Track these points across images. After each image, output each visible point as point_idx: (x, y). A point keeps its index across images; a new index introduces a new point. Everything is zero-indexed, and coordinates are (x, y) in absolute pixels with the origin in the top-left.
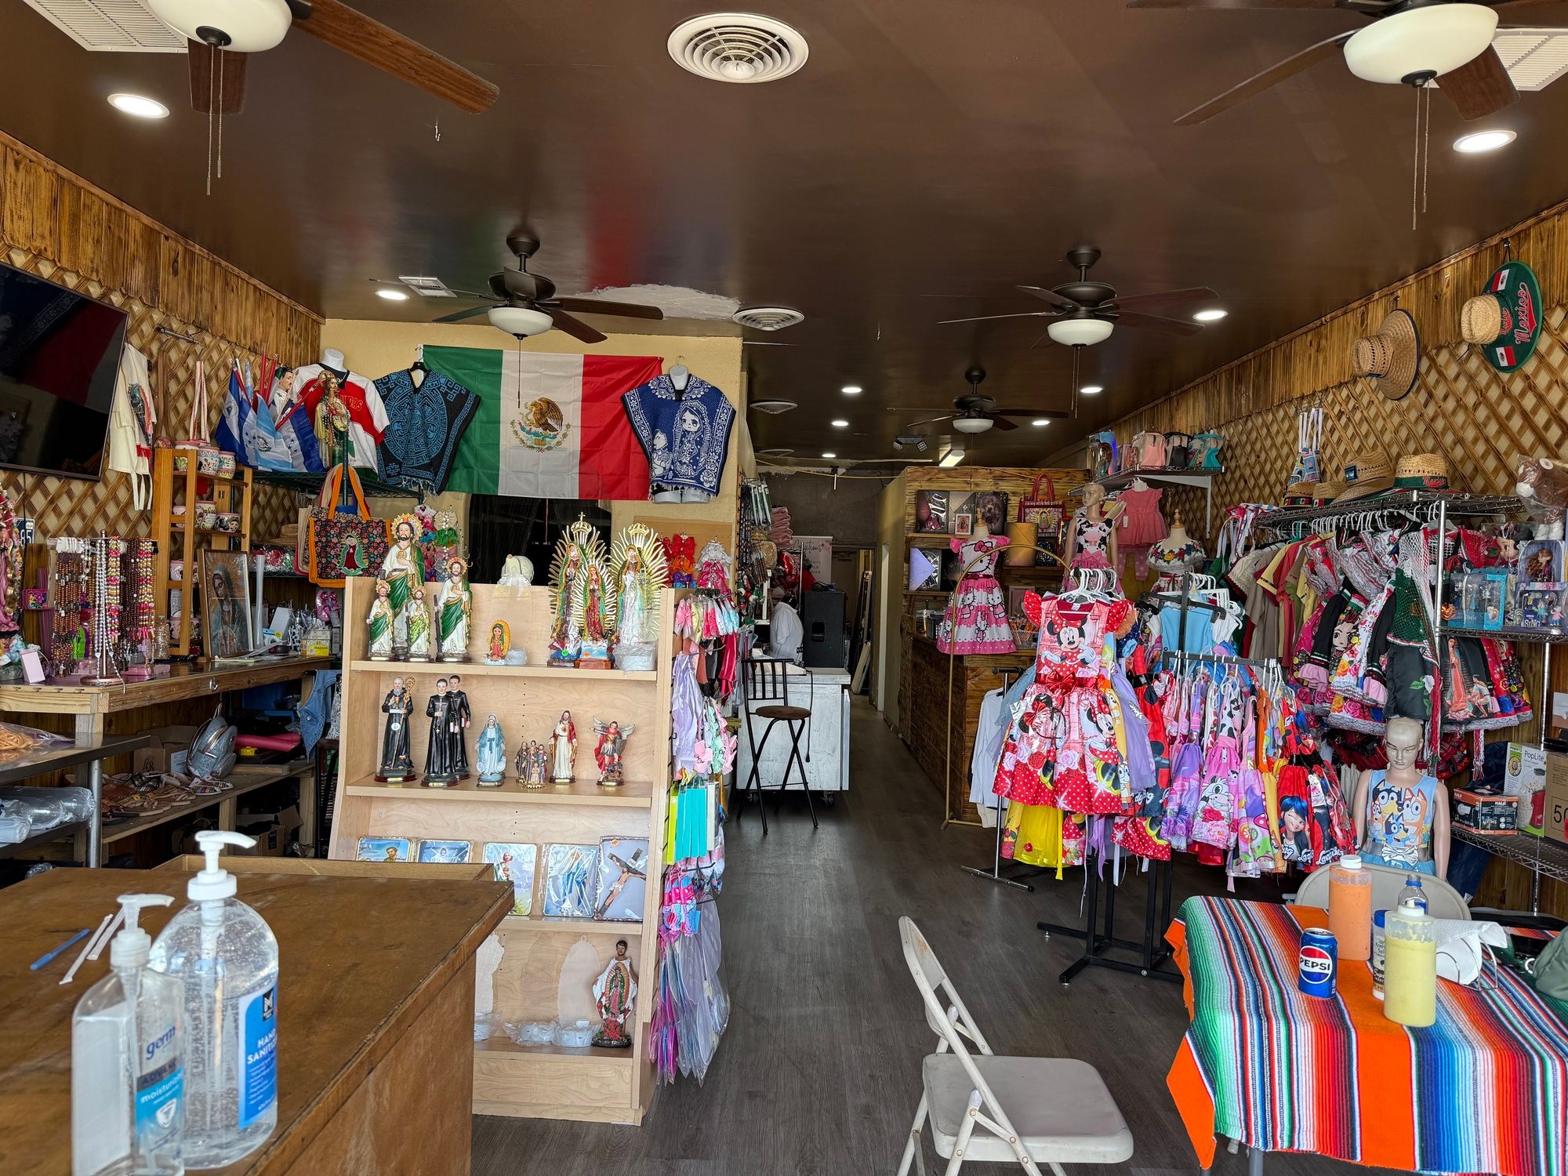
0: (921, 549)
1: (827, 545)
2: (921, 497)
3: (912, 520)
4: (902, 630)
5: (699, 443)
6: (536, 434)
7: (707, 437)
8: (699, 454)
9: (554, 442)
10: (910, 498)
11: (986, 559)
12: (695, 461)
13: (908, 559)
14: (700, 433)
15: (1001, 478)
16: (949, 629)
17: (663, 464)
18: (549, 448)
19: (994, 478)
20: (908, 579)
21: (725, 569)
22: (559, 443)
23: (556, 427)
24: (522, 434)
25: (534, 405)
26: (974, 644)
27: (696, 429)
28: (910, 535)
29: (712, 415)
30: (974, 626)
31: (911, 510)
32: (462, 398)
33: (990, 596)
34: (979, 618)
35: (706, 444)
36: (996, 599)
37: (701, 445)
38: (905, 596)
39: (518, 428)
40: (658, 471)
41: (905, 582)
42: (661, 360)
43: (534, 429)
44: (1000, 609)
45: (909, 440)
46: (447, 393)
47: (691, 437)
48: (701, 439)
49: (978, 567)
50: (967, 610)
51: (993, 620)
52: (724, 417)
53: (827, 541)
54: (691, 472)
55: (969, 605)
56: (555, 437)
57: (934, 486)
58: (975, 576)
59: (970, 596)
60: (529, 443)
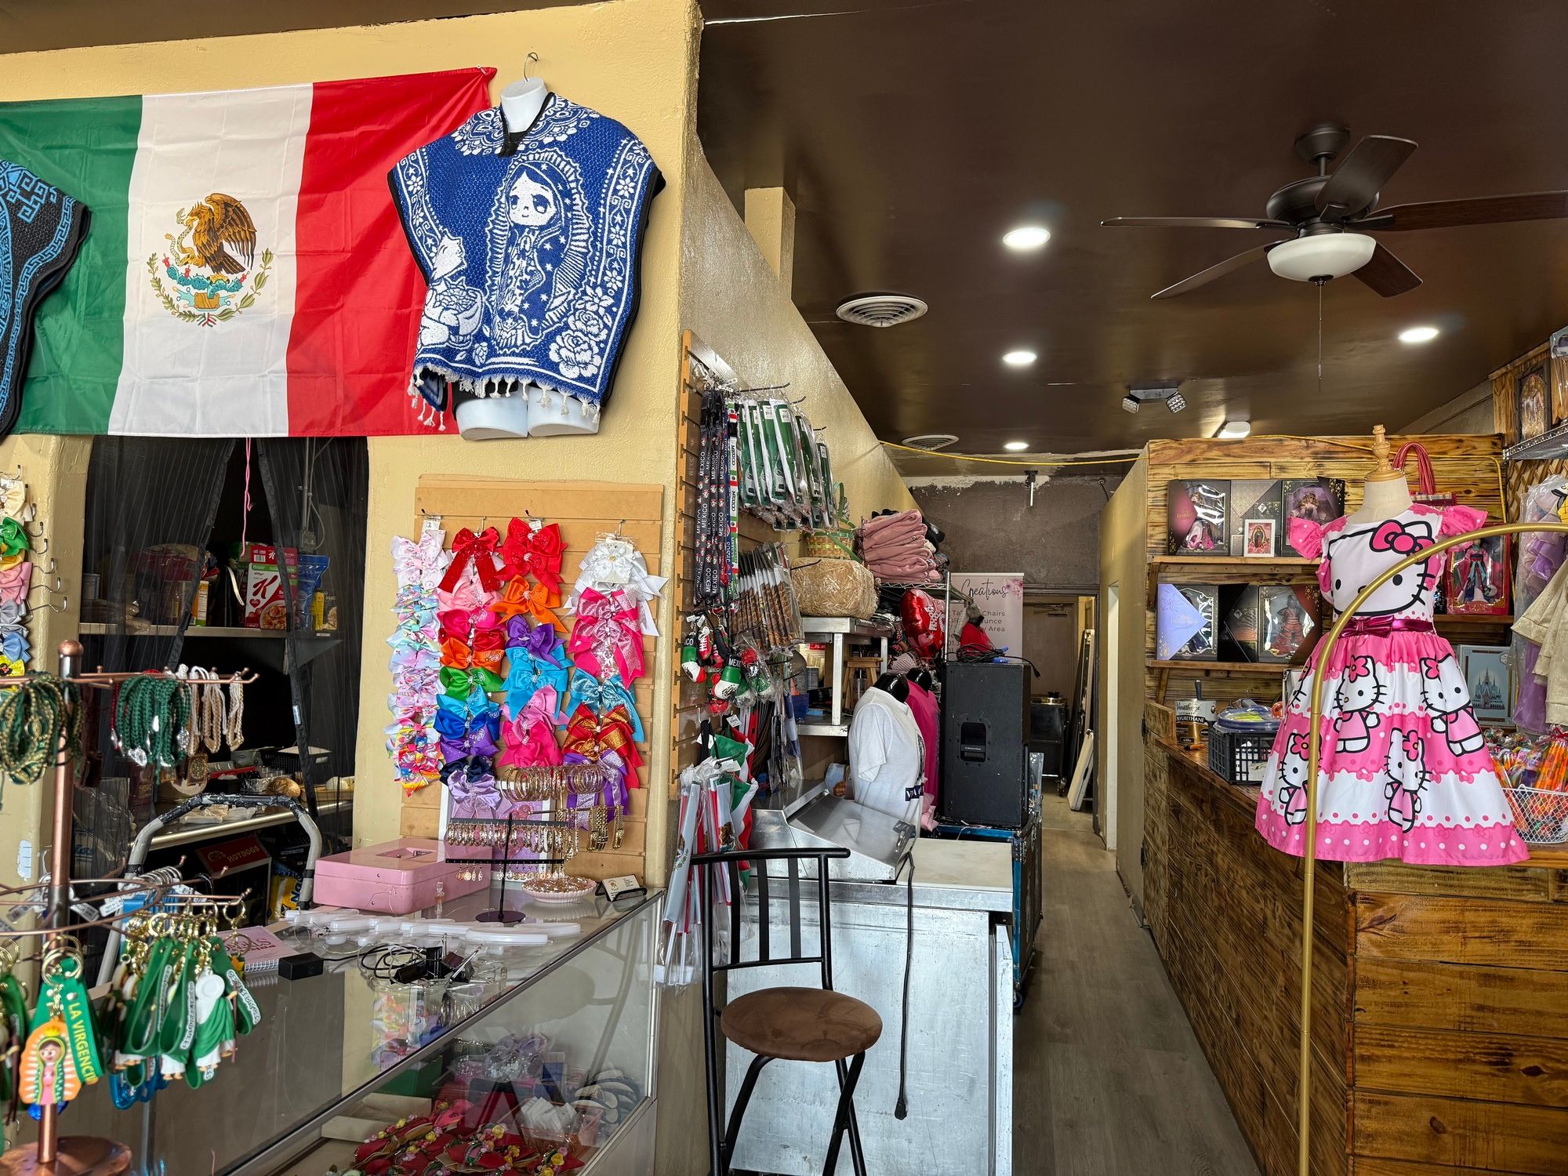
0: (1179, 586)
1: (1016, 587)
2: (1176, 490)
3: (1159, 535)
4: (1145, 731)
5: (553, 255)
6: (199, 283)
7: (579, 242)
8: (547, 288)
9: (239, 295)
10: (1155, 496)
11: (1412, 575)
12: (536, 308)
13: (1153, 603)
14: (555, 231)
15: (1329, 455)
16: (1296, 780)
17: (449, 318)
18: (226, 315)
19: (1315, 454)
20: (1155, 640)
21: (646, 611)
22: (247, 301)
23: (240, 259)
24: (169, 285)
25: (197, 213)
26: (1381, 829)
27: (543, 220)
28: (1158, 559)
29: (594, 186)
30: (1380, 777)
31: (1159, 517)
32: (50, 214)
33: (1432, 686)
34: (1396, 753)
35: (572, 263)
36: (1450, 694)
37: (557, 262)
38: (1150, 669)
39: (162, 272)
40: (432, 334)
41: (1149, 644)
42: (491, 73)
43: (195, 271)
44: (1466, 725)
45: (1153, 393)
46: (19, 204)
47: (527, 242)
48: (558, 247)
49: (1388, 598)
50: (1356, 726)
51: (1447, 760)
52: (626, 187)
53: (1015, 580)
54: (521, 336)
55: (1364, 713)
56: (238, 285)
57: (1200, 473)
58: (1377, 625)
59: (1366, 684)
60: (183, 305)
